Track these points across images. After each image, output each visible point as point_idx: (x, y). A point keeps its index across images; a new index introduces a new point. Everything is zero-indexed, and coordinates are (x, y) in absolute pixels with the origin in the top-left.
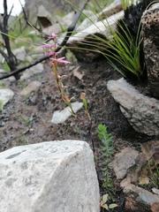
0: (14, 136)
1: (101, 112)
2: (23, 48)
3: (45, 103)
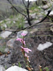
3: (37, 39)
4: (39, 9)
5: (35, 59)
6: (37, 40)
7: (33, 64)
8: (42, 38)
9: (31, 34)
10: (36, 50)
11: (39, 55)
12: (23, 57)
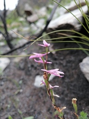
0: (9, 93)
1: (72, 82)
2: (15, 30)
3: (30, 69)
4: (21, 22)
5: (36, 103)
6: (29, 71)
7: (34, 112)
8: (38, 66)
9: (15, 63)
10: (32, 88)
11: (40, 94)
12: (10, 107)
